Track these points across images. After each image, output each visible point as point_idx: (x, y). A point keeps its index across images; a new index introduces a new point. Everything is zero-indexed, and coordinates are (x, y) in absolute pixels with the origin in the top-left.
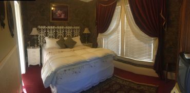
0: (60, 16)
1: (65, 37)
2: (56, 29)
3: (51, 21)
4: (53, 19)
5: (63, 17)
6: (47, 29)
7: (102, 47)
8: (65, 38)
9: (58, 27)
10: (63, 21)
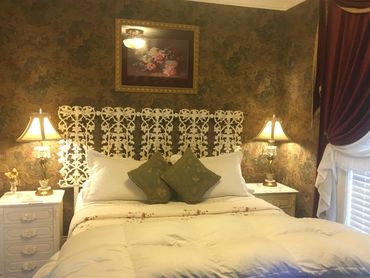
0: (159, 67)
1: (175, 151)
2: (138, 120)
3: (119, 87)
4: (127, 80)
5: (168, 71)
6: (98, 120)
7: (340, 219)
8: (175, 158)
9: (147, 113)
10: (169, 90)
